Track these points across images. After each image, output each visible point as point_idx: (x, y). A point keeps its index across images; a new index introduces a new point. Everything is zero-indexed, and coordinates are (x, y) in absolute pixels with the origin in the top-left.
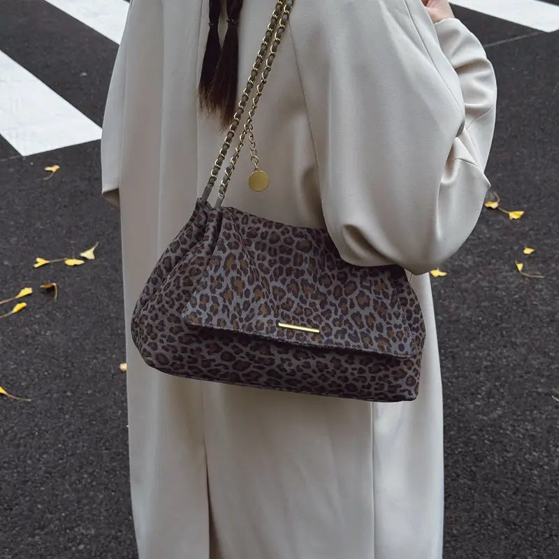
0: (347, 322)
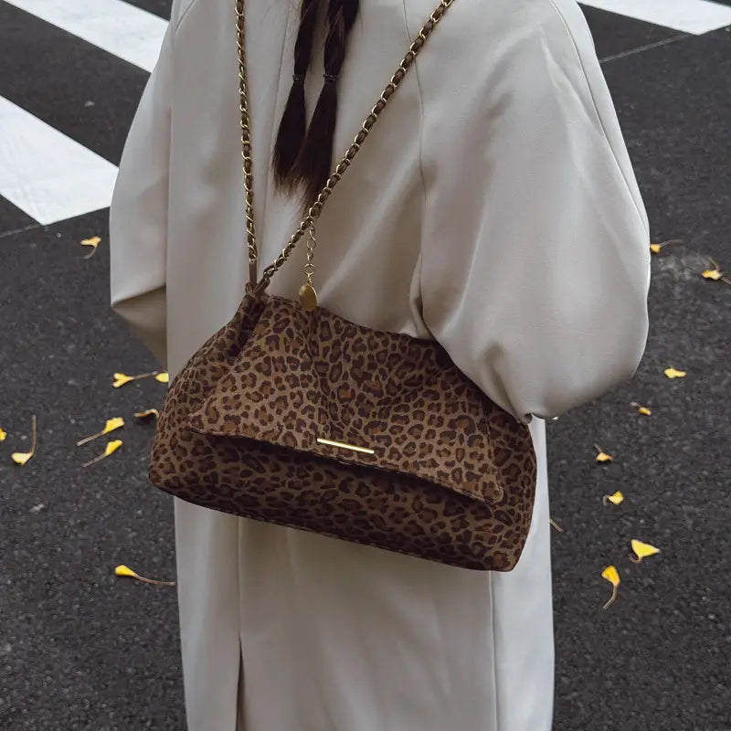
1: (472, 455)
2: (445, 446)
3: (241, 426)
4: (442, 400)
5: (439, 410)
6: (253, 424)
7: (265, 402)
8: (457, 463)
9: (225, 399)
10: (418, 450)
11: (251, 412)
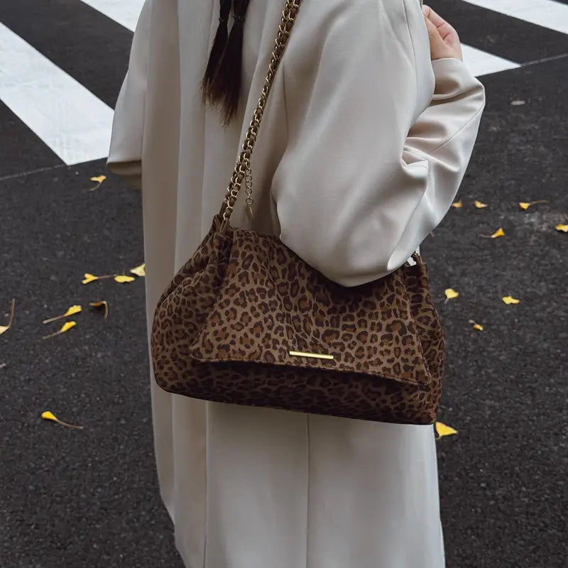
1: (406, 351)
2: (385, 347)
3: (231, 352)
4: (379, 310)
5: (377, 318)
6: (240, 350)
7: (246, 330)
8: (396, 358)
9: (216, 333)
10: (366, 352)
11: (237, 340)
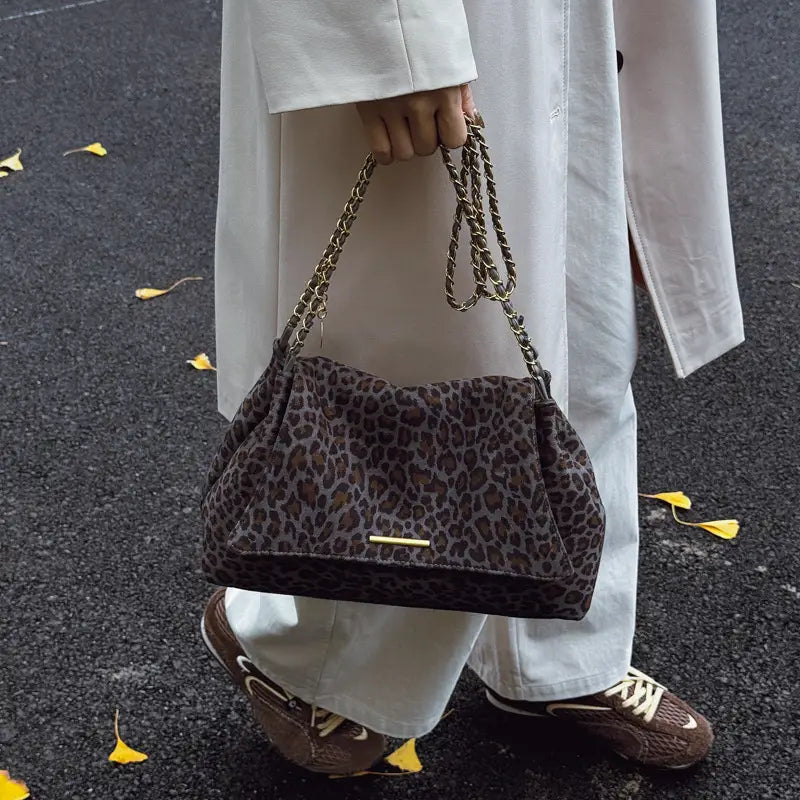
0: (469, 530)
